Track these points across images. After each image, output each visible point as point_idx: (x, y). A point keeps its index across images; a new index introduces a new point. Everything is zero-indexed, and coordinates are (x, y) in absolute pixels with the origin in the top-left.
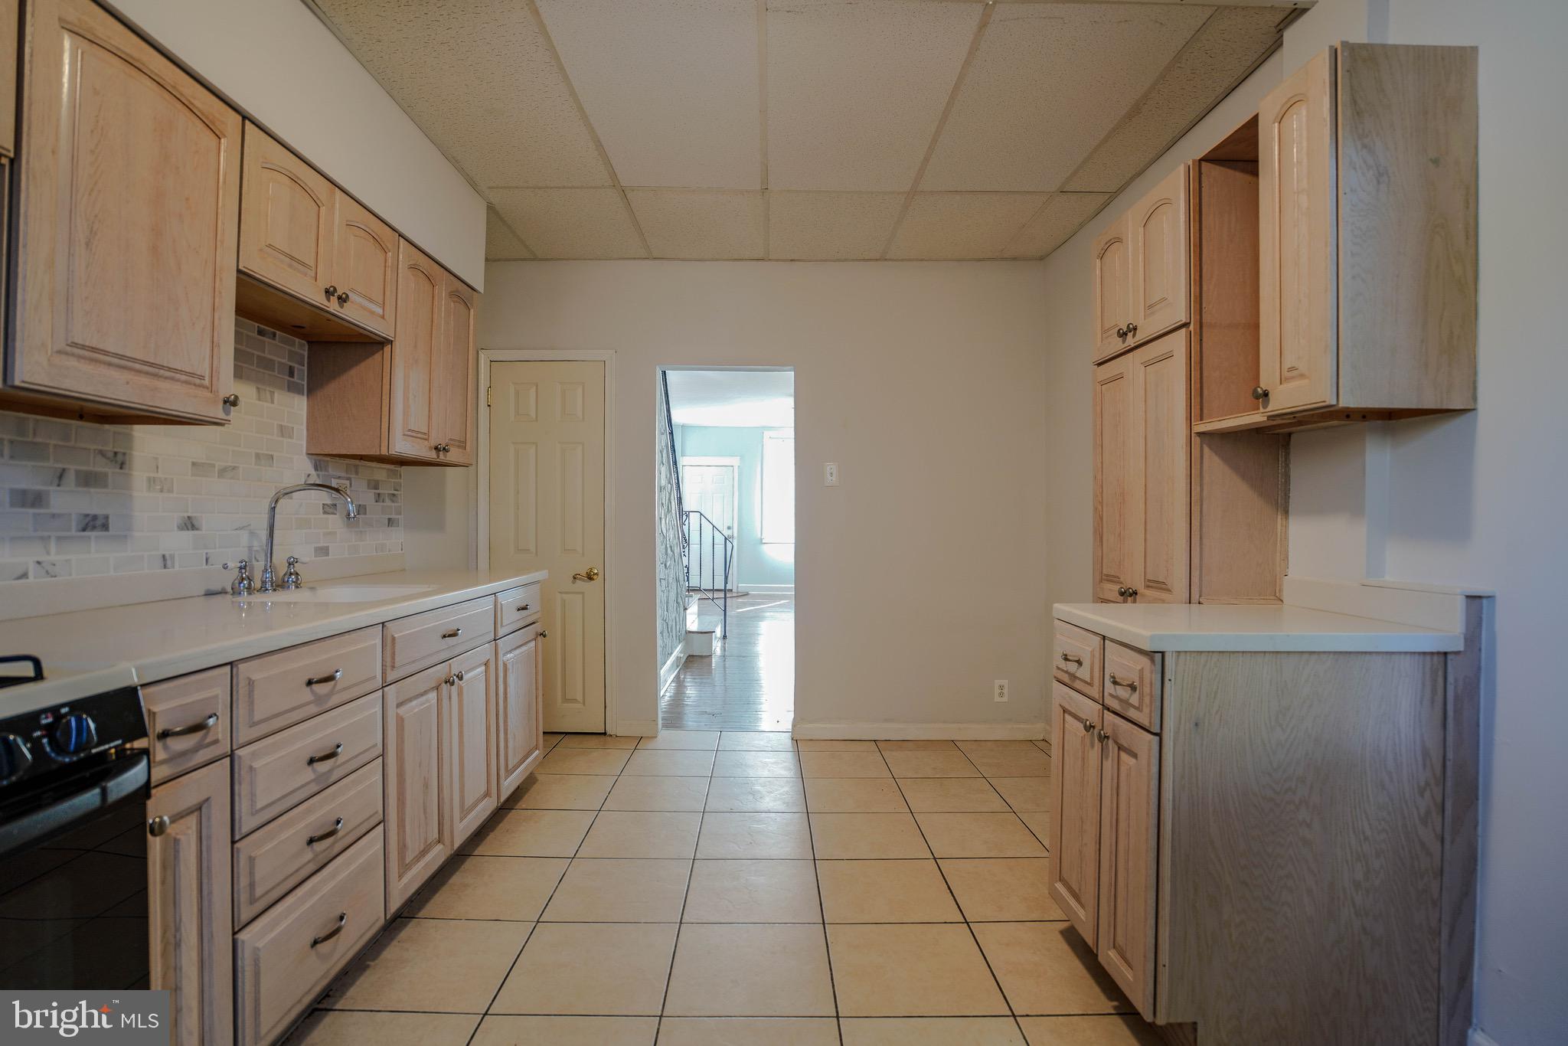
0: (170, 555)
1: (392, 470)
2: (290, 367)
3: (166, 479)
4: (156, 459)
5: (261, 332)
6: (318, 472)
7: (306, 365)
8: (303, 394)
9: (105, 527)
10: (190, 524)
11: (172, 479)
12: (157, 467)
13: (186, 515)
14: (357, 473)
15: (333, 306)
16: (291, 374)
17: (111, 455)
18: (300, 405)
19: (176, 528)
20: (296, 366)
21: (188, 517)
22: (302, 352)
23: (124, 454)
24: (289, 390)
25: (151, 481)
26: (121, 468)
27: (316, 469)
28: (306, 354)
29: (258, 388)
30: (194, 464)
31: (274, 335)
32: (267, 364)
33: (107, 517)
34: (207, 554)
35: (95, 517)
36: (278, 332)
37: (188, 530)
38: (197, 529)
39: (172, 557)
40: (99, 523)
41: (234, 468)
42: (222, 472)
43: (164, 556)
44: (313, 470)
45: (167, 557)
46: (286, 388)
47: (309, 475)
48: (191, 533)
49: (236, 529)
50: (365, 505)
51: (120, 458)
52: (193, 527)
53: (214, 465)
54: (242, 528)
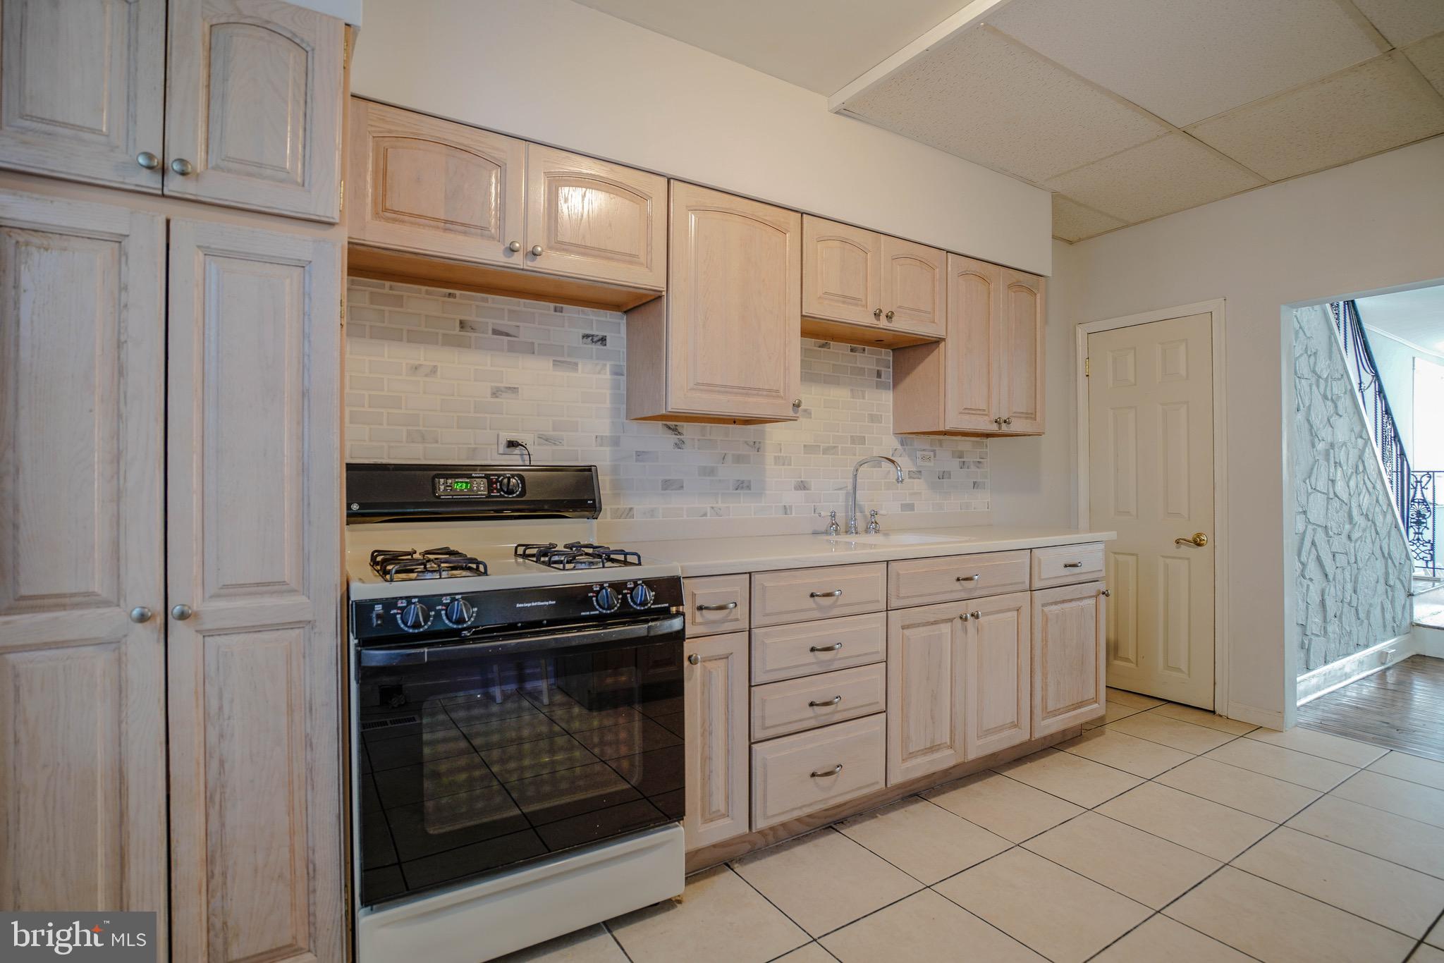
0: (789, 506)
1: (977, 442)
2: (878, 371)
3: (786, 457)
4: (781, 444)
5: (852, 350)
6: (905, 447)
7: (891, 367)
8: (889, 389)
9: (749, 487)
10: (802, 486)
11: (791, 457)
12: (781, 450)
13: (800, 480)
14: (941, 446)
16: (879, 375)
17: (752, 444)
18: (886, 398)
19: (793, 488)
20: (883, 369)
21: (802, 481)
22: (889, 358)
23: (760, 443)
24: (877, 387)
25: (776, 458)
26: (758, 451)
27: (902, 444)
28: (891, 359)
29: (852, 390)
30: (805, 446)
31: (864, 350)
32: (861, 371)
33: (750, 481)
34: (814, 506)
35: (743, 482)
36: (866, 348)
37: (801, 490)
38: (808, 490)
39: (791, 507)
40: (745, 485)
41: (835, 447)
42: (826, 451)
43: (785, 507)
44: (900, 445)
45: (787, 507)
46: (875, 387)
47: (896, 450)
48: (803, 492)
49: (836, 490)
50: (950, 472)
51: (757, 445)
52: (805, 488)
53: (820, 446)
54: (841, 489)
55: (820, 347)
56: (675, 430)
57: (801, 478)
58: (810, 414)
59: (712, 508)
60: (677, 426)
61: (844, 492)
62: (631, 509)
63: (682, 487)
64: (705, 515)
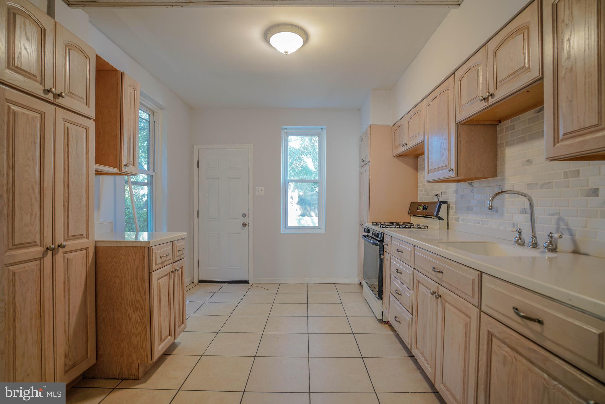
10: (526, 211)
13: (523, 207)
15: (491, 101)
17: (499, 187)
19: (519, 213)
21: (524, 208)
23: (502, 185)
30: (527, 184)
33: (497, 208)
37: (523, 214)
41: (549, 183)
42: (542, 186)
43: (514, 223)
45: (515, 224)
48: (526, 215)
49: (549, 215)
53: (537, 184)
54: (553, 214)
55: (538, 112)
56: (470, 184)
57: (524, 206)
58: (531, 162)
59: (482, 220)
60: (471, 182)
61: (556, 217)
62: (459, 218)
63: (472, 210)
64: (479, 223)
